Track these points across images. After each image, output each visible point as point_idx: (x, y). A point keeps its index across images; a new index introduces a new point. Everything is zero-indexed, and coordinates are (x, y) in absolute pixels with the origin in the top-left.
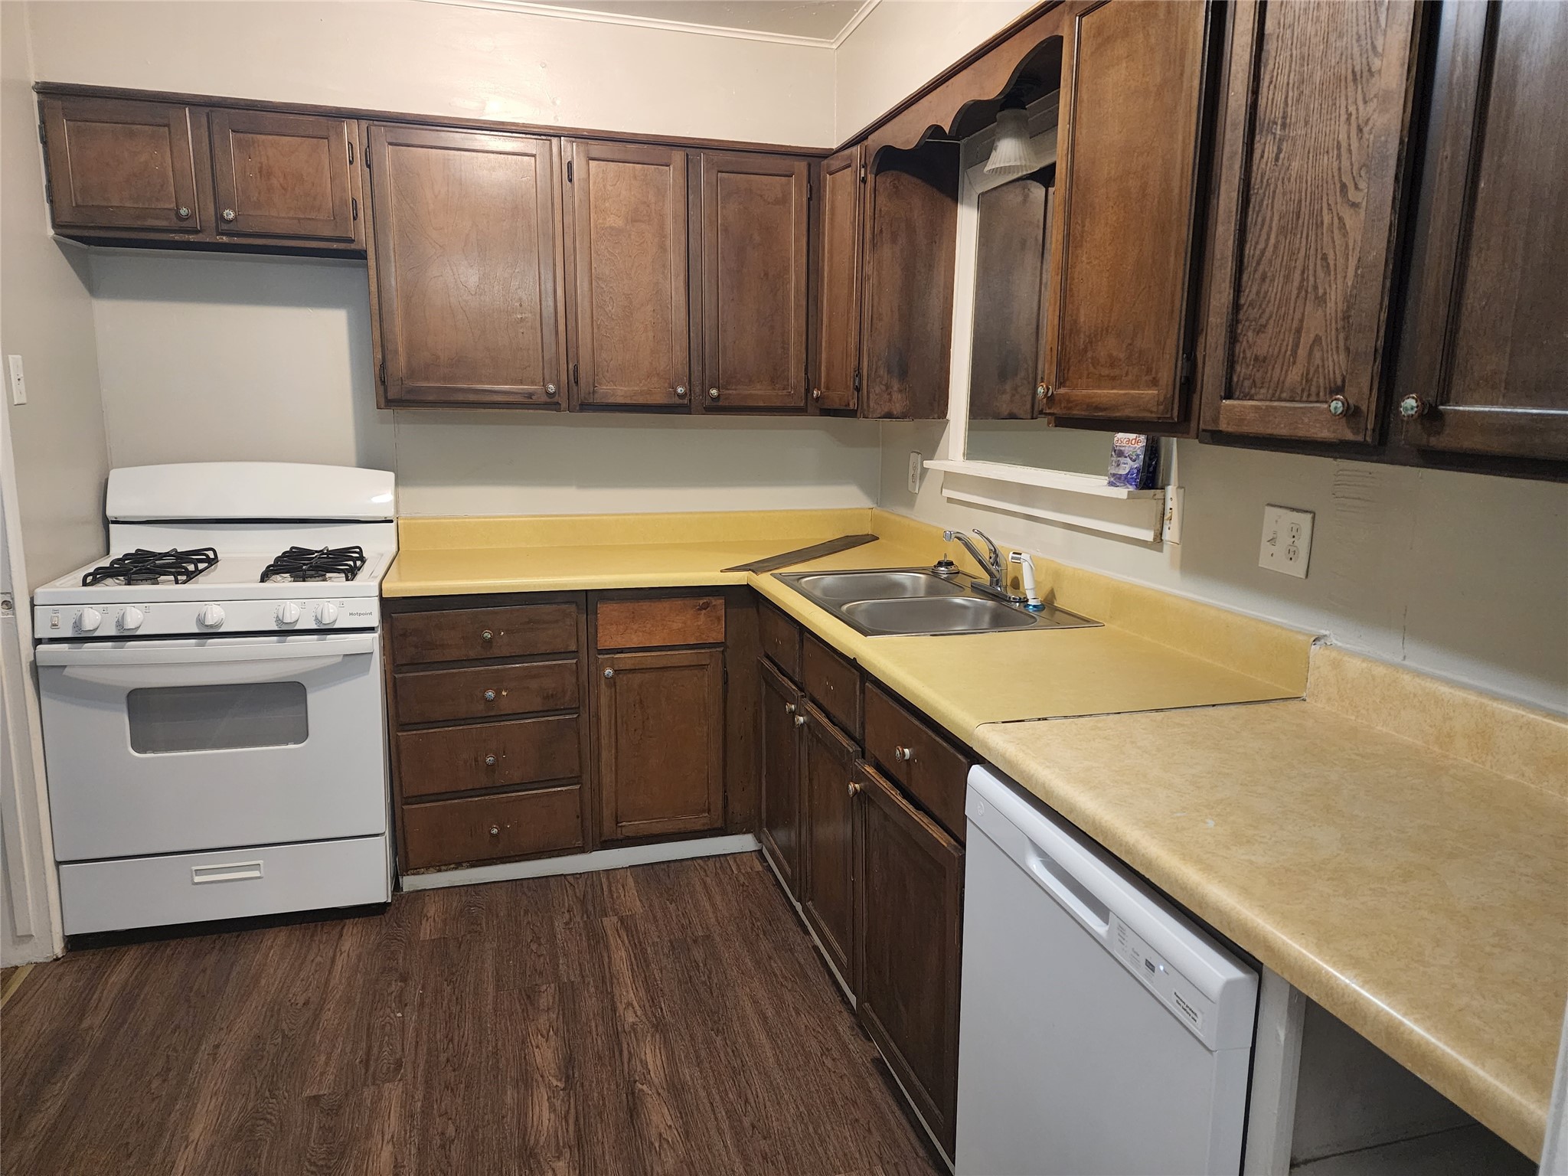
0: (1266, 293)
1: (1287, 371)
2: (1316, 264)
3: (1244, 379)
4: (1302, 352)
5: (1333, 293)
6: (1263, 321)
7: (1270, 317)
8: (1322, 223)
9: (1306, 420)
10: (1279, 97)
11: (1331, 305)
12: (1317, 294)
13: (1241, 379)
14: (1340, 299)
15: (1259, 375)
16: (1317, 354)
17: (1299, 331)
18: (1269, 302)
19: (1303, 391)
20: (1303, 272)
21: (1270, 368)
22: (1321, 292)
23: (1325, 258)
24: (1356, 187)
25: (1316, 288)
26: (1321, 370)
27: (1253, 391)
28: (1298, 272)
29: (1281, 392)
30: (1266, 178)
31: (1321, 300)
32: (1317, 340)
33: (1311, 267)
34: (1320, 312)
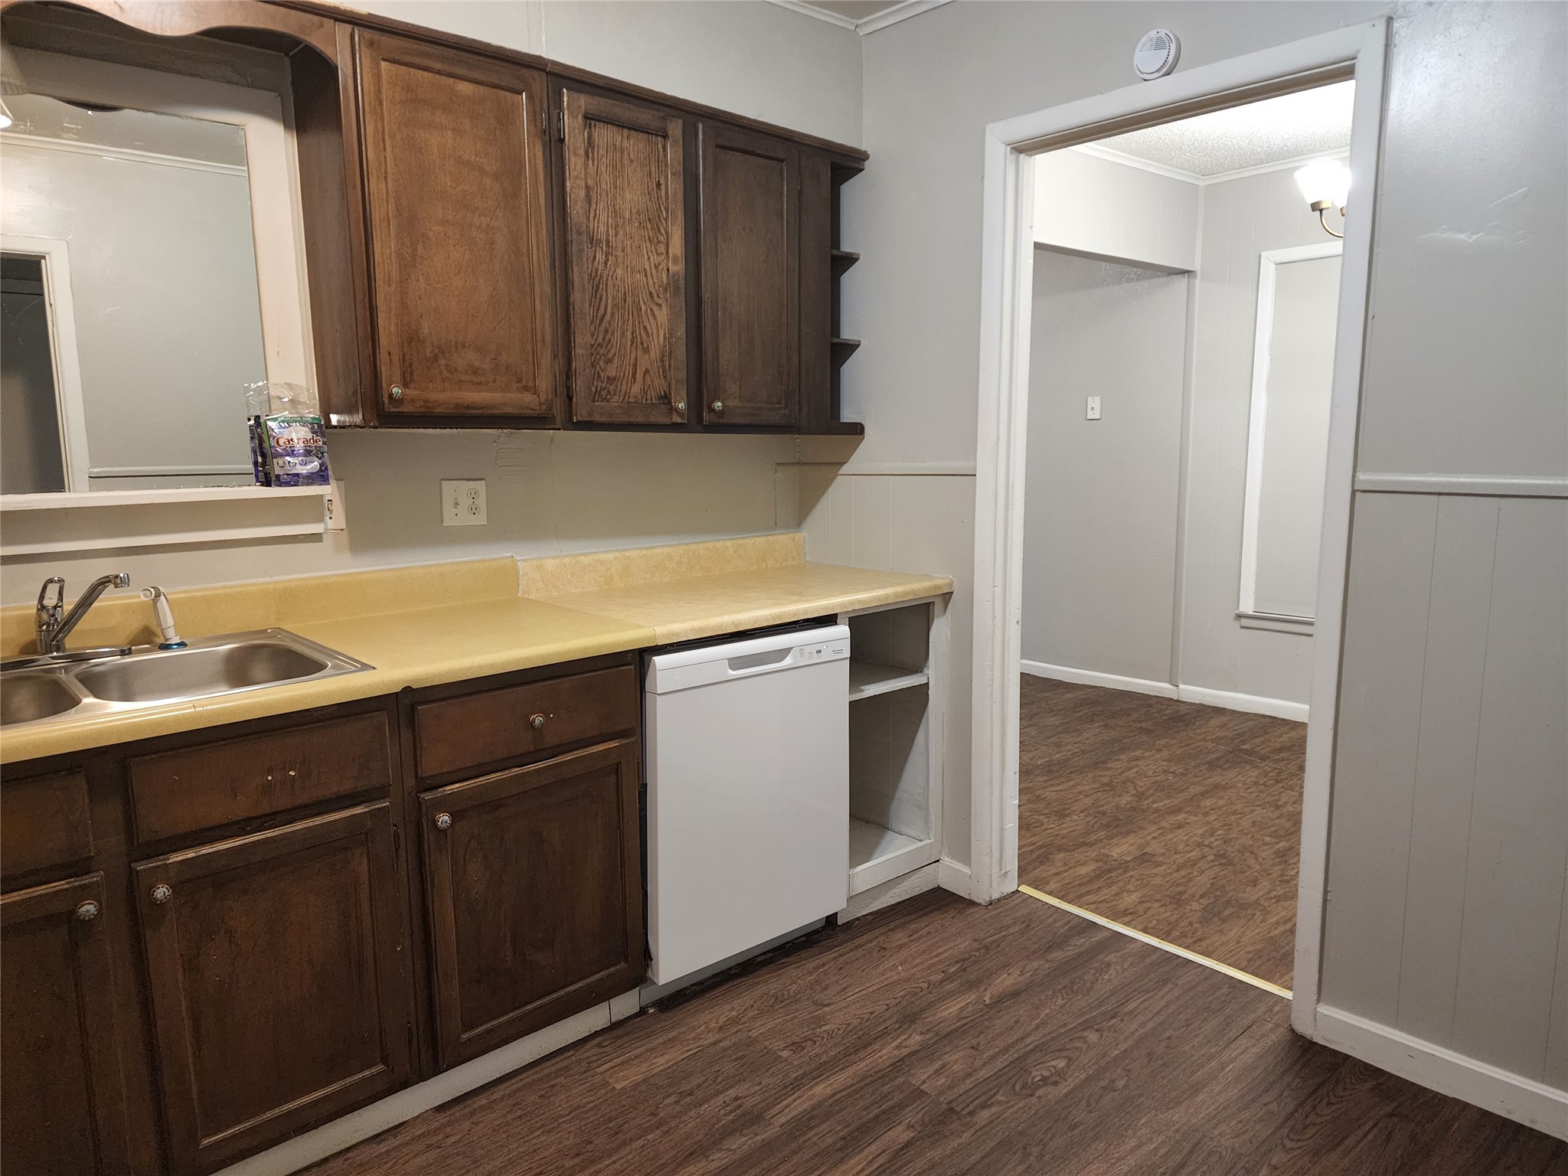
0: (610, 341)
1: (631, 387)
2: (640, 331)
3: (601, 390)
4: (639, 376)
5: (653, 347)
6: (610, 355)
7: (615, 355)
8: (641, 309)
9: (654, 413)
10: (602, 228)
11: (652, 353)
12: (643, 347)
13: (599, 389)
14: (658, 352)
15: (612, 388)
16: (648, 378)
17: (635, 365)
18: (612, 346)
19: (642, 397)
20: (633, 333)
21: (619, 384)
22: (645, 346)
23: (645, 328)
24: (658, 296)
25: (642, 343)
26: (651, 387)
27: (609, 397)
28: (629, 333)
29: (629, 398)
30: (599, 272)
31: (646, 350)
32: (647, 371)
33: (638, 331)
34: (646, 356)
